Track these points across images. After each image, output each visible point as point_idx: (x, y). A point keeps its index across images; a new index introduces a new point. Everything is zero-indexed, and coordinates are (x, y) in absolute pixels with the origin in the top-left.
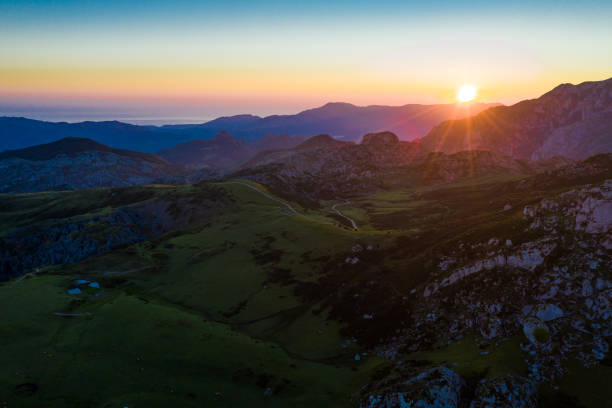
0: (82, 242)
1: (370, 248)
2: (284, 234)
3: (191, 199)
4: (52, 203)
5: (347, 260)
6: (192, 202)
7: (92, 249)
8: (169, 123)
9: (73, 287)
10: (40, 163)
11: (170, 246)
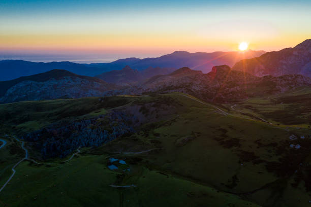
0: (97, 131)
1: (302, 137)
2: (231, 127)
3: (153, 103)
4: (66, 107)
5: (292, 146)
6: (154, 106)
7: (106, 136)
8: (93, 63)
9: (110, 164)
10: (41, 83)
11: (157, 135)
